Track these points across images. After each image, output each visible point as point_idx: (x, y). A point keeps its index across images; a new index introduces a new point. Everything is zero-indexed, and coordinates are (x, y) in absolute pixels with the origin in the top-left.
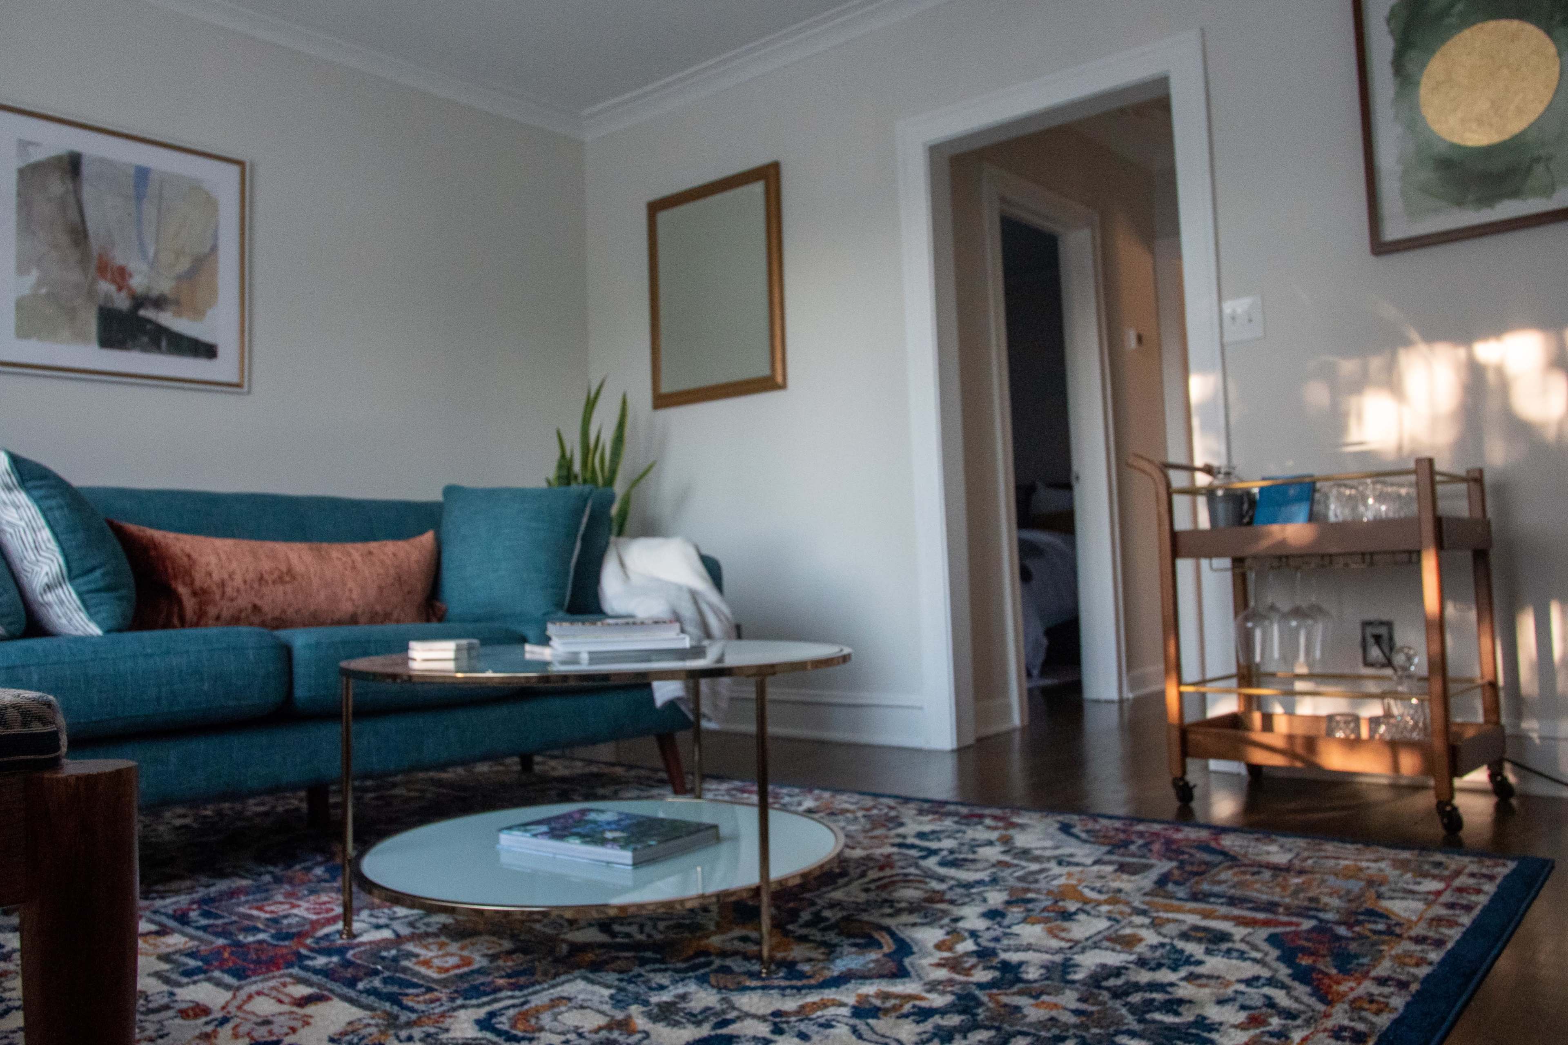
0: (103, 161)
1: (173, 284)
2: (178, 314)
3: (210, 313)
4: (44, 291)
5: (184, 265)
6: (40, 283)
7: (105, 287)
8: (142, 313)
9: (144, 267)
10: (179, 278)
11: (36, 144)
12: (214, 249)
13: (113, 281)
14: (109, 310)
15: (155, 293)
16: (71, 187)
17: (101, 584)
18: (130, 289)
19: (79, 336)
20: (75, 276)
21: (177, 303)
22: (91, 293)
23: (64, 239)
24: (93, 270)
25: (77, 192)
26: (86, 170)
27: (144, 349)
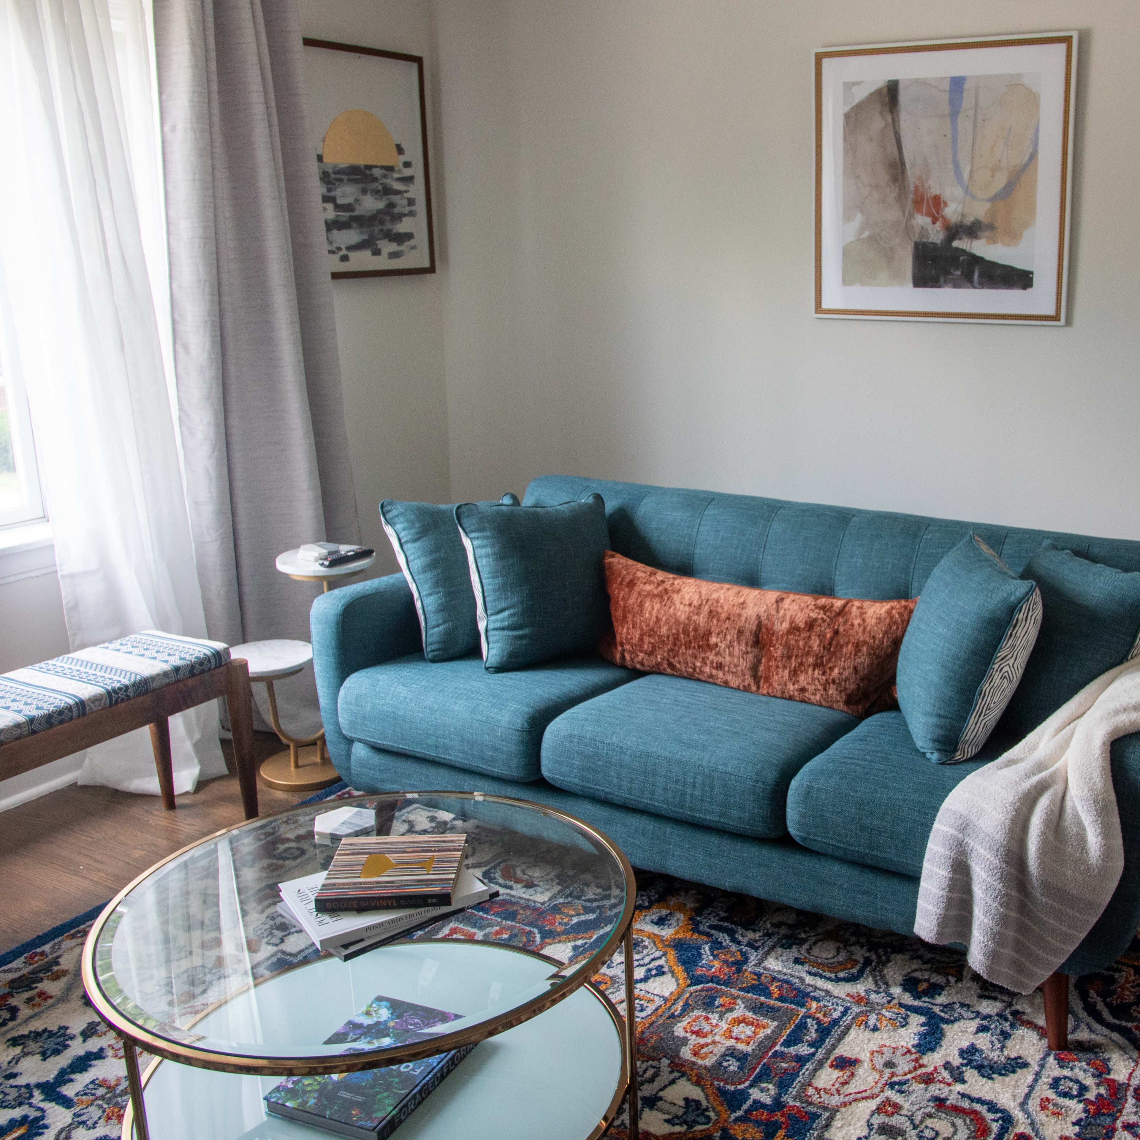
0: (917, 82)
1: (988, 205)
2: (993, 241)
3: (1026, 234)
4: (866, 234)
5: (1000, 181)
6: (862, 230)
7: (921, 220)
8: (956, 244)
9: (959, 192)
10: (993, 199)
11: (858, 83)
12: (1033, 156)
13: (928, 214)
14: (924, 244)
15: (969, 220)
16: (889, 119)
17: (506, 624)
18: (944, 218)
19: (896, 277)
20: (893, 214)
21: (992, 227)
22: (908, 229)
23: (883, 177)
24: (909, 205)
25: (895, 124)
26: (903, 98)
27: (956, 285)
